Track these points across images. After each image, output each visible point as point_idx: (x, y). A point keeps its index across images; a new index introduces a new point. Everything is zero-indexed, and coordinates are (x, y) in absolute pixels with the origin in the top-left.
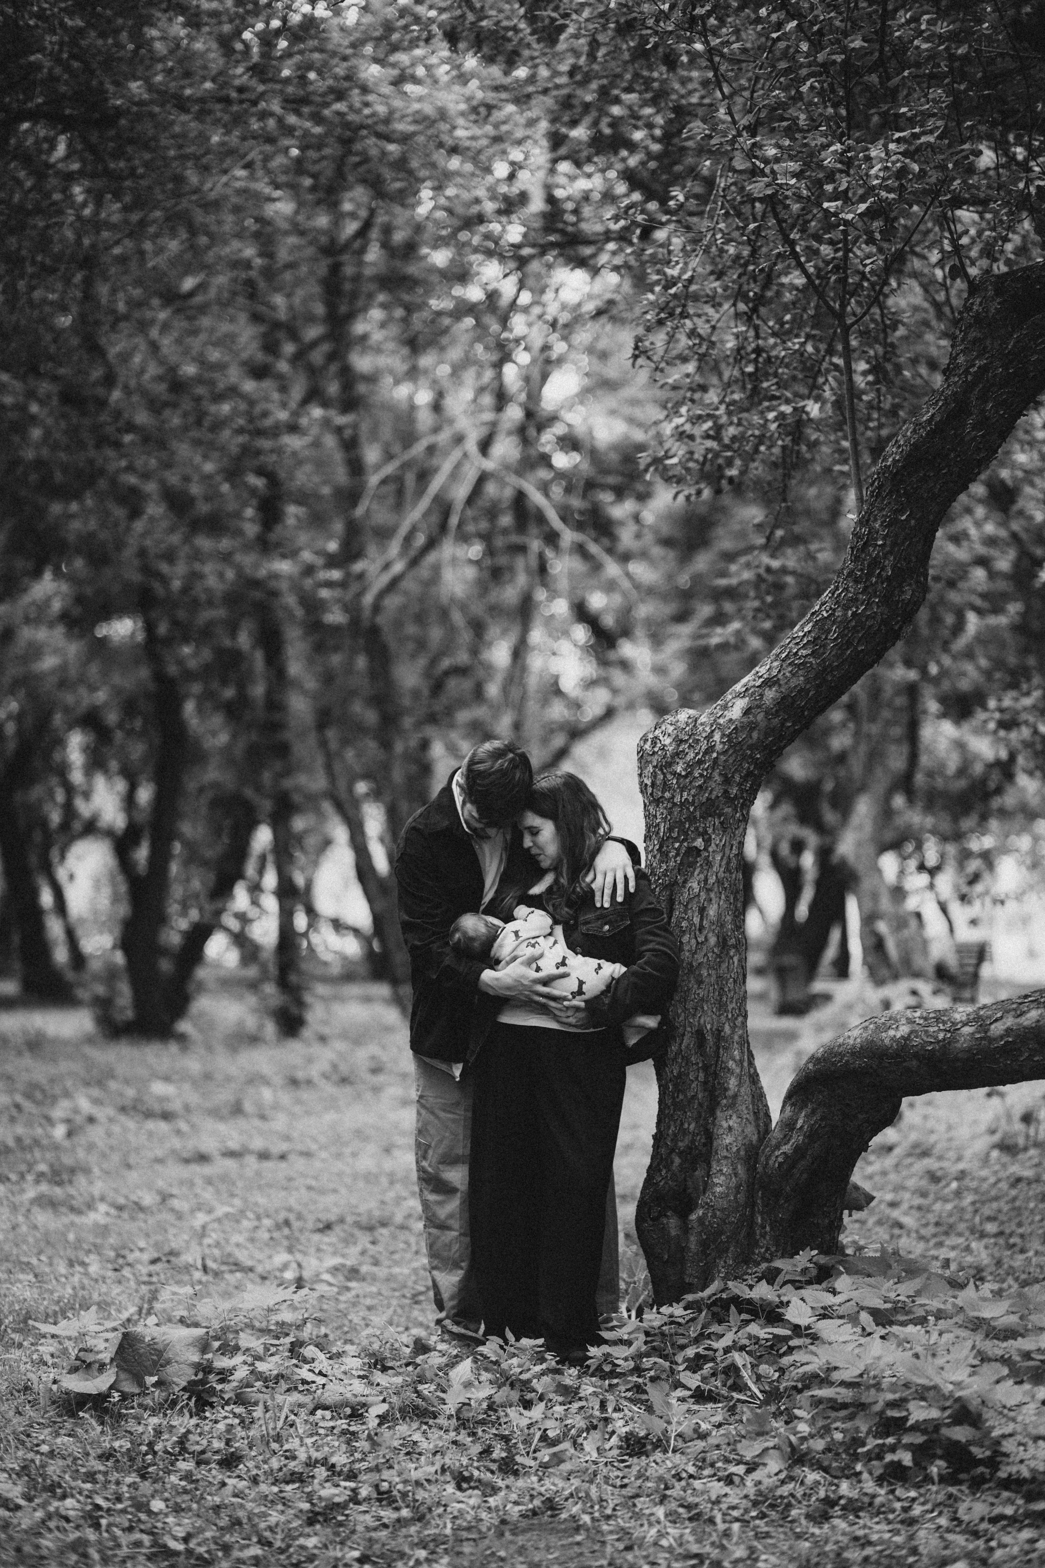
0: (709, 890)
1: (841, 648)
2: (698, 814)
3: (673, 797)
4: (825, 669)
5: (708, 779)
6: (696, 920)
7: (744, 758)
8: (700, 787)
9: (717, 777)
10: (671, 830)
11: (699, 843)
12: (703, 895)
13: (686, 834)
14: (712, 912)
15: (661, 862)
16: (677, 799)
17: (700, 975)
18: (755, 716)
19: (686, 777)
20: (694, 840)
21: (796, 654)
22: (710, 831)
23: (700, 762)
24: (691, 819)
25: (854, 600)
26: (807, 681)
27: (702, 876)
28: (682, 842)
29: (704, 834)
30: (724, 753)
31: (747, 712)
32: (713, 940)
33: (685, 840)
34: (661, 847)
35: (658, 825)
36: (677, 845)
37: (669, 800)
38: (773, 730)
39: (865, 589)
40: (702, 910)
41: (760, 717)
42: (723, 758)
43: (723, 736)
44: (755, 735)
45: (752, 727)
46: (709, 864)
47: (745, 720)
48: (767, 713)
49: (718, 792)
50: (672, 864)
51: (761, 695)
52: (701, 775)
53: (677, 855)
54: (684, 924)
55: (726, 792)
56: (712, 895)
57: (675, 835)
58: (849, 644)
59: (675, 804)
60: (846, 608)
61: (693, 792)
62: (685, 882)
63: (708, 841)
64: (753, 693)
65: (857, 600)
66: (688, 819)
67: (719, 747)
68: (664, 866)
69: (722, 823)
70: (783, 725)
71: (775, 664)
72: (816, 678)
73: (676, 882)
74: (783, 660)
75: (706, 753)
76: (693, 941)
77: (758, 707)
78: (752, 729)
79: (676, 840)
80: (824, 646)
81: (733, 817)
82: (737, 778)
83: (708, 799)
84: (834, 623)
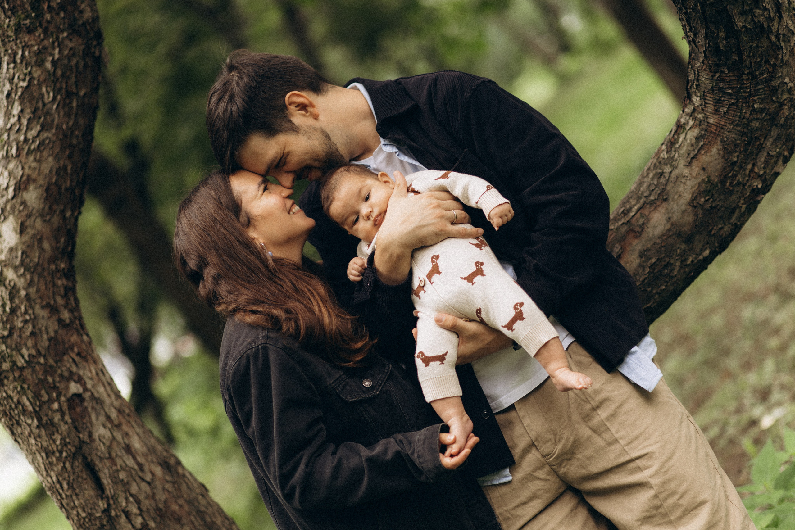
0: (119, 426)
1: (65, 104)
2: (51, 361)
3: (14, 363)
4: (65, 136)
5: (35, 319)
6: (130, 462)
7: (52, 274)
8: (33, 334)
9: (42, 313)
10: (37, 396)
11: (74, 388)
12: (118, 436)
13: (55, 388)
14: (137, 444)
15: (50, 436)
16: (21, 362)
17: (174, 513)
18: (33, 227)
19: (11, 334)
20: (67, 388)
21: (26, 140)
22: (74, 369)
23: (13, 311)
24: (49, 370)
25: (42, 51)
26: (57, 158)
27: (102, 418)
28: (58, 399)
29: (71, 376)
30: (30, 284)
31: (22, 230)
32: (158, 470)
33: (59, 395)
34: (40, 420)
35: (19, 402)
36: (56, 406)
37: (12, 370)
38: (59, 229)
39: (45, 31)
40: (128, 449)
41: (39, 223)
42: (33, 290)
43: (16, 269)
44: (46, 245)
45: (38, 239)
46: (98, 401)
47: (26, 238)
48: (42, 216)
49: (53, 326)
50: (64, 428)
51: (24, 203)
52: (25, 322)
53: (63, 415)
54: (122, 475)
55: (60, 321)
56: (125, 428)
57: (45, 398)
58: (69, 95)
59: (21, 369)
60: (40, 64)
61: (30, 343)
62: (90, 435)
63: (80, 380)
64: (13, 208)
65: (45, 48)
66: (46, 373)
67: (21, 283)
68: (58, 438)
69: (79, 354)
70: (64, 218)
71: (11, 166)
72: (63, 149)
73: (82, 442)
74: (18, 156)
75: (12, 299)
76: (144, 485)
77: (29, 216)
78: (40, 241)
79: (50, 401)
80: (48, 113)
81: (82, 341)
82: (60, 301)
83: (50, 339)
84: (40, 85)
